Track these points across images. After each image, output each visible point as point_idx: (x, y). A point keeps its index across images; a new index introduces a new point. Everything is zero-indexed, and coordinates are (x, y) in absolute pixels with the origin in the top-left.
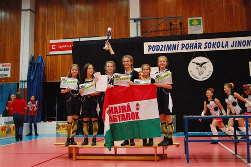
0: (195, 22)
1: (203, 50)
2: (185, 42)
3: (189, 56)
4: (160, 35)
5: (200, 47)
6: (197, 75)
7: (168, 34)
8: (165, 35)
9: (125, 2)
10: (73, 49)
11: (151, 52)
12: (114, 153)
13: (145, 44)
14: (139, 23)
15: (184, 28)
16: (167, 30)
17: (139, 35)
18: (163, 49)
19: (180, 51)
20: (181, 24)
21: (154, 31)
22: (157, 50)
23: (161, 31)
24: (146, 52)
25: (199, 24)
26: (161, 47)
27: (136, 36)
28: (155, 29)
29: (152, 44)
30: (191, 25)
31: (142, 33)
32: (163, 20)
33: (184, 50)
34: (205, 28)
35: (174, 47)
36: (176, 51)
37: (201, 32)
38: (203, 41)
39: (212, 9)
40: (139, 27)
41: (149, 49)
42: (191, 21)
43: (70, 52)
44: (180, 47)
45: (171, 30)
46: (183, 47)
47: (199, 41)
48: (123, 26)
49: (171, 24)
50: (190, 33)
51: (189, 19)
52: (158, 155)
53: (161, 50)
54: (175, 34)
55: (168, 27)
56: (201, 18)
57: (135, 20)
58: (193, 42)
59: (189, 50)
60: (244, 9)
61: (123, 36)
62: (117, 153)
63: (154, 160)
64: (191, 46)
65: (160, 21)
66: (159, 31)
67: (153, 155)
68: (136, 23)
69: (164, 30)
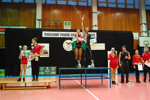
0: (67, 24)
1: (70, 37)
2: (62, 33)
3: (64, 39)
4: (51, 28)
5: (69, 35)
6: (67, 48)
7: (55, 28)
8: (53, 29)
9: (34, 11)
10: (5, 32)
11: (46, 36)
12: (25, 86)
13: (43, 32)
14: (41, 21)
15: (62, 26)
16: (54, 26)
17: (41, 27)
18: (52, 35)
19: (59, 36)
20: (61, 24)
21: (48, 26)
22: (49, 36)
23: (52, 26)
24: (43, 36)
25: (69, 25)
26: (51, 34)
27: (39, 28)
28: (48, 25)
29: (47, 32)
30: (65, 25)
31: (42, 26)
32: (52, 21)
33: (62, 36)
34: (72, 27)
35: (57, 35)
36: (58, 37)
37: (70, 28)
38: (70, 33)
39: (75, 18)
40: (41, 23)
41: (45, 35)
42: (66, 23)
43: (4, 33)
44: (60, 35)
45: (56, 26)
46: (61, 35)
47: (68, 33)
48: (33, 22)
49: (56, 24)
50: (65, 29)
51: (65, 22)
52: (46, 86)
53: (51, 36)
54: (58, 29)
55: (55, 25)
56: (70, 22)
57: (39, 20)
58: (66, 33)
59: (64, 37)
60: (89, 20)
61: (33, 27)
62: (27, 86)
63: (44, 89)
64: (65, 35)
65: (51, 22)
66: (50, 26)
67: (44, 86)
68: (39, 21)
69: (53, 26)
